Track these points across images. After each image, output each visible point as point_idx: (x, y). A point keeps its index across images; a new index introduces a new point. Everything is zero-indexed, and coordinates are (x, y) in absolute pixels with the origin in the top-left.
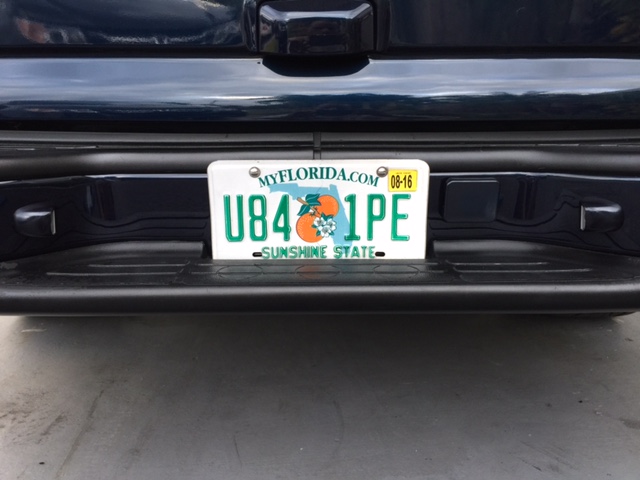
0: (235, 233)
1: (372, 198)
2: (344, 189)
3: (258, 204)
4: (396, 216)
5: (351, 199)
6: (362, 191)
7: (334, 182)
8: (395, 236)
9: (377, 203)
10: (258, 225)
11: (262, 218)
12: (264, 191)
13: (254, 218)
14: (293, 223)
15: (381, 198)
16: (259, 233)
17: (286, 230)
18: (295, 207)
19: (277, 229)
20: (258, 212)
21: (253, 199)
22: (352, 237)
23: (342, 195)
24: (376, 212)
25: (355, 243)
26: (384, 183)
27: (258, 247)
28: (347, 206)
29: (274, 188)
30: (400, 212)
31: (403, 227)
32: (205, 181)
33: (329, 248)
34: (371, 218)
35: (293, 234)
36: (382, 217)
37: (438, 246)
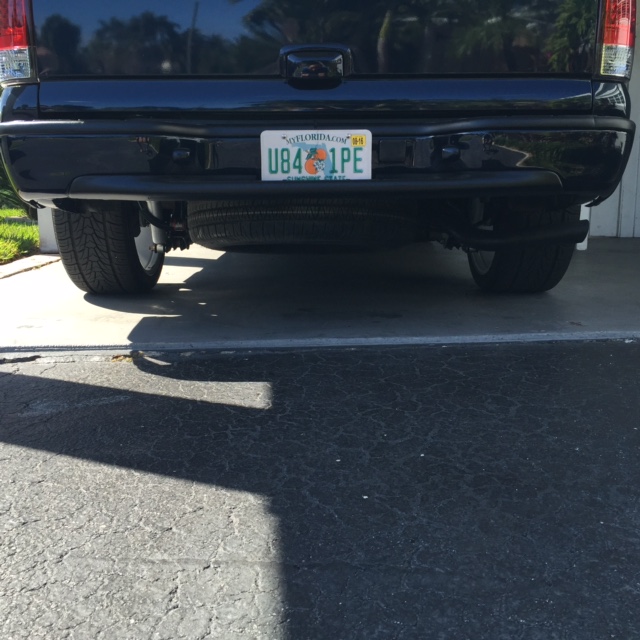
0: (274, 169)
1: (343, 149)
2: (329, 145)
3: (285, 153)
4: (356, 160)
5: (333, 150)
6: (338, 147)
7: (324, 141)
8: (356, 170)
9: (346, 153)
10: (285, 164)
11: (288, 161)
12: (289, 146)
13: (283, 161)
14: (303, 164)
15: (347, 149)
16: (286, 169)
17: (299, 167)
18: (304, 155)
19: (295, 167)
20: (285, 158)
21: (283, 150)
22: (334, 171)
23: (328, 149)
24: (346, 157)
25: (335, 174)
26: (349, 141)
27: (285, 176)
28: (331, 154)
29: (294, 145)
30: (358, 157)
35: (303, 170)
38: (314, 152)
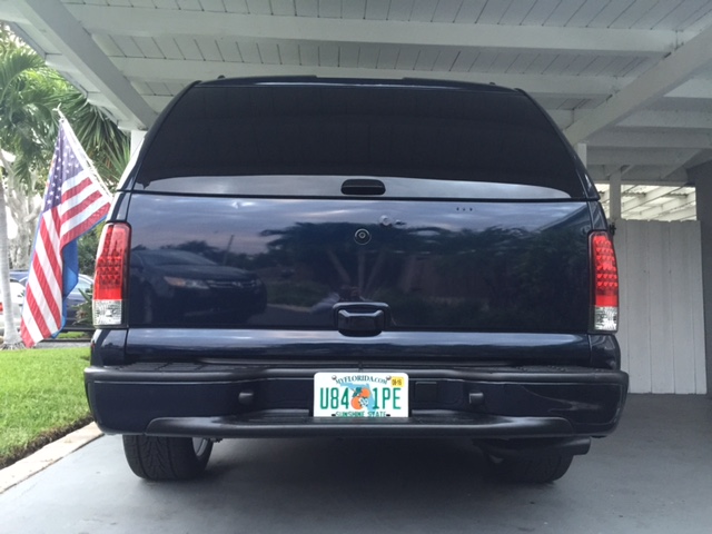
0: (324, 405)
1: (384, 389)
2: (372, 385)
3: (335, 392)
4: (395, 398)
5: (375, 390)
6: (380, 387)
7: (368, 382)
8: (395, 407)
9: (386, 392)
10: (335, 401)
11: (336, 398)
12: (338, 386)
13: (333, 398)
14: (350, 401)
15: (388, 389)
16: (335, 405)
17: (347, 404)
18: (351, 393)
19: (343, 403)
20: (335, 395)
21: (333, 389)
22: (376, 407)
23: (371, 389)
24: (386, 396)
25: (377, 410)
26: (389, 382)
27: (334, 411)
28: (373, 393)
29: (342, 384)
30: (396, 396)
31: (398, 403)
32: (313, 381)
33: (365, 412)
34: (384, 399)
35: (350, 406)
36: (388, 398)
37: (414, 412)
38: (359, 390)
